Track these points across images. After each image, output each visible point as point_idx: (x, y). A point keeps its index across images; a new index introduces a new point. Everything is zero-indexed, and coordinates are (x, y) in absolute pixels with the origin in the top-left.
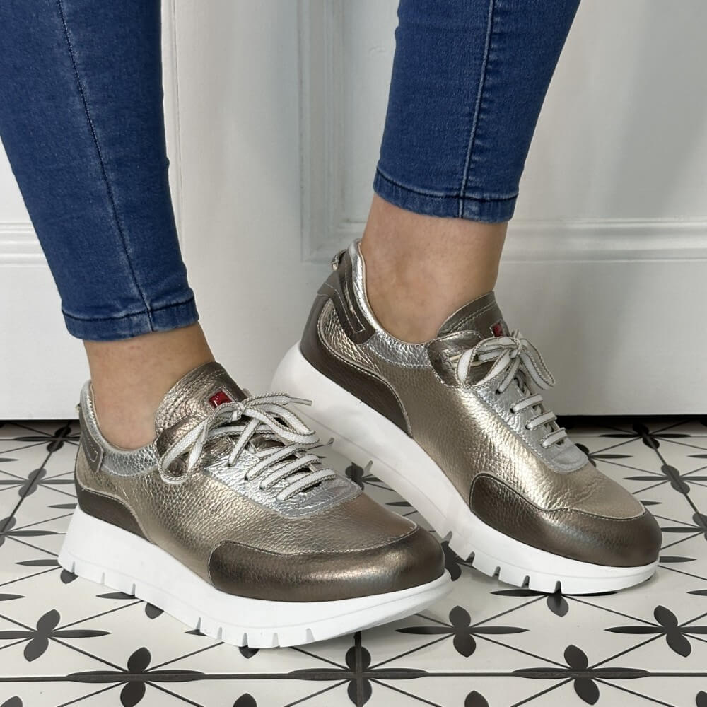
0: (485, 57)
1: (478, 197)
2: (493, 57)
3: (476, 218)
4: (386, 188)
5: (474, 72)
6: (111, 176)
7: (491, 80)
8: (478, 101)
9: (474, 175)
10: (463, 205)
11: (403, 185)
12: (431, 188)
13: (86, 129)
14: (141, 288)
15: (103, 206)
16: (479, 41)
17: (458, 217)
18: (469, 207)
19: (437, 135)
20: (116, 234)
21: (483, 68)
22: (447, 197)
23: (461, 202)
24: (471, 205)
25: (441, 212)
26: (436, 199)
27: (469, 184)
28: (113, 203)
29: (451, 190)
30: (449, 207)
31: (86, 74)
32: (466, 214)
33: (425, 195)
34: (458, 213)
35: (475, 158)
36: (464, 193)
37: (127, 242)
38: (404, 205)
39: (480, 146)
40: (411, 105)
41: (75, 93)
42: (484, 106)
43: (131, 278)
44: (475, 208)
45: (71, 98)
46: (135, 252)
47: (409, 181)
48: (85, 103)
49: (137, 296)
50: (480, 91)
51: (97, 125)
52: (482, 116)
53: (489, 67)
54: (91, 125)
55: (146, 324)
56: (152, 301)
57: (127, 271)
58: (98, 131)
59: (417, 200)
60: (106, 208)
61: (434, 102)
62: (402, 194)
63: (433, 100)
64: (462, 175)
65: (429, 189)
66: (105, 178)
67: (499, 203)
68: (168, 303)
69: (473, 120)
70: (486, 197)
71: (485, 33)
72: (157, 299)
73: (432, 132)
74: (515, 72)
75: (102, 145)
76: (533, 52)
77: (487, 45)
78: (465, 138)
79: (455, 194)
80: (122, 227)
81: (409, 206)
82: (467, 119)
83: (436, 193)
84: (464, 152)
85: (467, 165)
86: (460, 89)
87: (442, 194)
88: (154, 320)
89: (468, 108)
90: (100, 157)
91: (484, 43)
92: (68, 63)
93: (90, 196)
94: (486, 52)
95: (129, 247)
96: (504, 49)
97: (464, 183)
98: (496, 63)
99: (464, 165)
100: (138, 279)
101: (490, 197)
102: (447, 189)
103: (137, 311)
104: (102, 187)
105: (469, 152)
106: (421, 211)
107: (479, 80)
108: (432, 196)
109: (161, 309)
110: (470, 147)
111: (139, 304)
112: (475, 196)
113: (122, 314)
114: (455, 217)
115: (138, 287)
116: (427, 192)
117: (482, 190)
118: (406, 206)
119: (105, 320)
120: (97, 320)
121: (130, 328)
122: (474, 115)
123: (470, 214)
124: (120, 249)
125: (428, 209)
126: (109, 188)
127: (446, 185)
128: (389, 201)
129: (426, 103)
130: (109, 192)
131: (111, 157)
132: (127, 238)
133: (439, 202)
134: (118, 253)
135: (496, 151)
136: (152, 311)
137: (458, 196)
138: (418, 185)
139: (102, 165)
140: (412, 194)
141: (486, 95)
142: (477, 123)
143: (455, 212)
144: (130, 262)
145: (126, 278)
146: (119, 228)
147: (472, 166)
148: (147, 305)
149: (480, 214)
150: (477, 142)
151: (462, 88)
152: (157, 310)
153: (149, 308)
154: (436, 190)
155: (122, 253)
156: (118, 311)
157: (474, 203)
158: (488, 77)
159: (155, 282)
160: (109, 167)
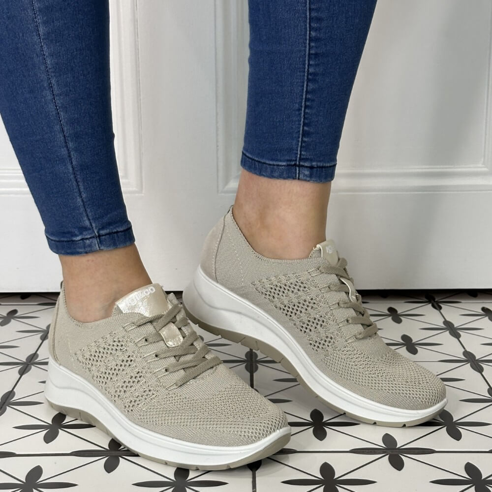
1: (309, 165)
2: (311, 70)
3: (308, 179)
4: (248, 163)
5: (299, 81)
7: (311, 86)
8: (304, 100)
9: (305, 151)
10: (299, 170)
11: (259, 160)
12: (277, 160)
13: (54, 113)
14: (91, 221)
15: (65, 165)
16: (301, 59)
17: (296, 178)
18: (303, 171)
19: (278, 124)
20: (74, 184)
21: (306, 78)
22: (288, 165)
23: (297, 168)
24: (304, 170)
25: (284, 176)
26: (281, 167)
27: (302, 157)
28: (72, 163)
29: (291, 161)
30: (290, 173)
31: (55, 75)
32: (301, 176)
33: (274, 165)
34: (296, 176)
35: (305, 139)
36: (299, 162)
37: (82, 190)
38: (260, 174)
39: (307, 131)
42: (308, 103)
43: (84, 214)
44: (307, 172)
45: (45, 92)
46: (87, 196)
47: (263, 157)
48: (53, 95)
49: (89, 226)
50: (304, 93)
51: (61, 110)
52: (307, 111)
54: (58, 110)
55: (95, 245)
56: (99, 230)
57: (82, 209)
58: (62, 114)
59: (268, 169)
60: (67, 167)
62: (259, 166)
64: (297, 150)
66: (67, 147)
67: (324, 169)
68: (111, 231)
69: (301, 114)
70: (314, 165)
71: (305, 54)
72: (103, 228)
73: (275, 123)
74: (327, 81)
75: (65, 124)
77: (307, 62)
78: (297, 126)
79: (293, 163)
80: (78, 179)
81: (264, 174)
82: (297, 113)
83: (280, 163)
84: (297, 136)
85: (300, 144)
86: (291, 93)
87: (284, 164)
88: (101, 242)
89: (297, 105)
90: (63, 132)
91: (305, 61)
92: (43, 68)
93: (57, 159)
94: (306, 66)
95: (83, 193)
96: (318, 65)
97: (299, 156)
98: (314, 74)
99: (298, 145)
100: (90, 214)
101: (317, 165)
102: (288, 161)
103: (89, 237)
104: (65, 153)
105: (301, 136)
106: (271, 176)
107: (303, 86)
108: (278, 165)
109: (106, 235)
110: (301, 132)
111: (90, 232)
112: (306, 164)
113: (79, 238)
114: (294, 178)
115: (89, 220)
116: (275, 163)
117: (311, 160)
119: (68, 241)
120: (63, 241)
121: (85, 248)
122: (301, 110)
123: (304, 176)
124: (77, 194)
125: (276, 174)
126: (69, 153)
127: (287, 158)
128: (251, 171)
130: (70, 156)
131: (70, 132)
132: (82, 187)
133: (283, 169)
134: (76, 197)
135: (318, 133)
136: (99, 236)
137: (295, 165)
138: (269, 159)
139: (65, 137)
140: (265, 165)
141: (309, 96)
142: (304, 116)
143: (294, 175)
144: (84, 203)
145: (81, 214)
146: (76, 180)
147: (303, 144)
148: (96, 232)
149: (311, 176)
150: (306, 128)
151: (293, 92)
152: (103, 235)
153: (97, 234)
154: (281, 161)
155: (78, 197)
156: (76, 236)
157: (306, 169)
158: (309, 84)
159: (101, 217)
160: (69, 139)
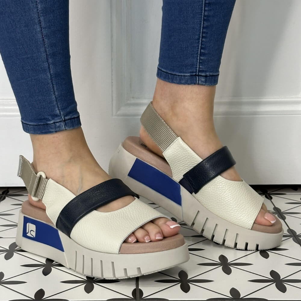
0: (203, 14)
1: (204, 75)
2: (206, 13)
3: (204, 84)
4: (163, 75)
5: (198, 21)
6: (50, 61)
7: (206, 24)
8: (201, 33)
9: (202, 65)
10: (198, 79)
11: (171, 73)
12: (184, 73)
13: (41, 40)
14: (60, 111)
15: (46, 74)
16: (200, 7)
17: (196, 84)
18: (201, 79)
19: (184, 49)
20: (51, 86)
21: (202, 19)
22: (191, 76)
23: (197, 77)
24: (202, 78)
25: (189, 82)
26: (186, 77)
27: (200, 69)
28: (50, 72)
29: (193, 72)
30: (192, 80)
31: (43, 15)
32: (200, 82)
33: (182, 76)
34: (196, 82)
35: (202, 58)
36: (198, 73)
37: (55, 90)
38: (172, 82)
39: (203, 52)
40: (172, 38)
41: (37, 24)
42: (204, 35)
43: (56, 106)
44: (203, 80)
45: (36, 26)
46: (58, 94)
47: (174, 71)
48: (41, 28)
49: (59, 114)
50: (202, 28)
51: (46, 37)
52: (203, 40)
53: (205, 18)
54: (43, 38)
55: (63, 126)
56: (65, 116)
57: (55, 103)
58: (46, 40)
59: (178, 78)
60: (47, 75)
61: (182, 35)
62: (171, 77)
63: (182, 34)
64: (197, 65)
65: (183, 73)
66: (47, 61)
67: (213, 77)
68: (71, 117)
69: (199, 42)
70: (208, 75)
71: (202, 3)
73: (182, 48)
74: (215, 20)
75: (47, 47)
76: (222, 11)
77: (203, 8)
78: (197, 49)
79: (194, 74)
80: (54, 83)
81: (174, 81)
82: (197, 41)
83: (186, 74)
84: (197, 56)
85: (198, 61)
86: (193, 28)
87: (189, 74)
88: (66, 124)
89: (197, 36)
90: (46, 52)
91: (202, 8)
92: (35, 10)
93: (41, 70)
94: (203, 11)
95: (56, 92)
96: (211, 10)
97: (198, 69)
98: (208, 16)
99: (197, 61)
100: (59, 106)
101: (209, 74)
102: (191, 72)
103: (59, 121)
104: (46, 66)
105: (199, 56)
106: (180, 83)
107: (201, 24)
108: (184, 76)
109: (68, 119)
110: (199, 53)
111: (59, 117)
112: (203, 74)
113: (52, 122)
115: (59, 110)
116: (182, 74)
117: (206, 72)
118: (173, 81)
119: (44, 125)
120: (40, 125)
121: (55, 128)
122: (200, 39)
123: (201, 82)
124: (52, 93)
125: (183, 82)
126: (49, 66)
127: (191, 71)
128: (165, 81)
129: (179, 36)
130: (49, 68)
131: (51, 52)
132: (55, 88)
133: (188, 78)
134: (52, 95)
135: (210, 54)
136: (65, 121)
137: (196, 75)
138: (178, 72)
139: (47, 55)
140: (175, 76)
141: (205, 30)
142: (201, 43)
143: (195, 82)
144: (56, 99)
145: (54, 106)
146: (52, 84)
147: (201, 61)
148: (63, 118)
149: (206, 82)
150: (202, 51)
151: (194, 28)
152: (67, 120)
153: (63, 119)
154: (186, 73)
155: (53, 95)
156: (50, 120)
157: (203, 77)
158: (205, 22)
159: (66, 108)
160: (49, 56)
